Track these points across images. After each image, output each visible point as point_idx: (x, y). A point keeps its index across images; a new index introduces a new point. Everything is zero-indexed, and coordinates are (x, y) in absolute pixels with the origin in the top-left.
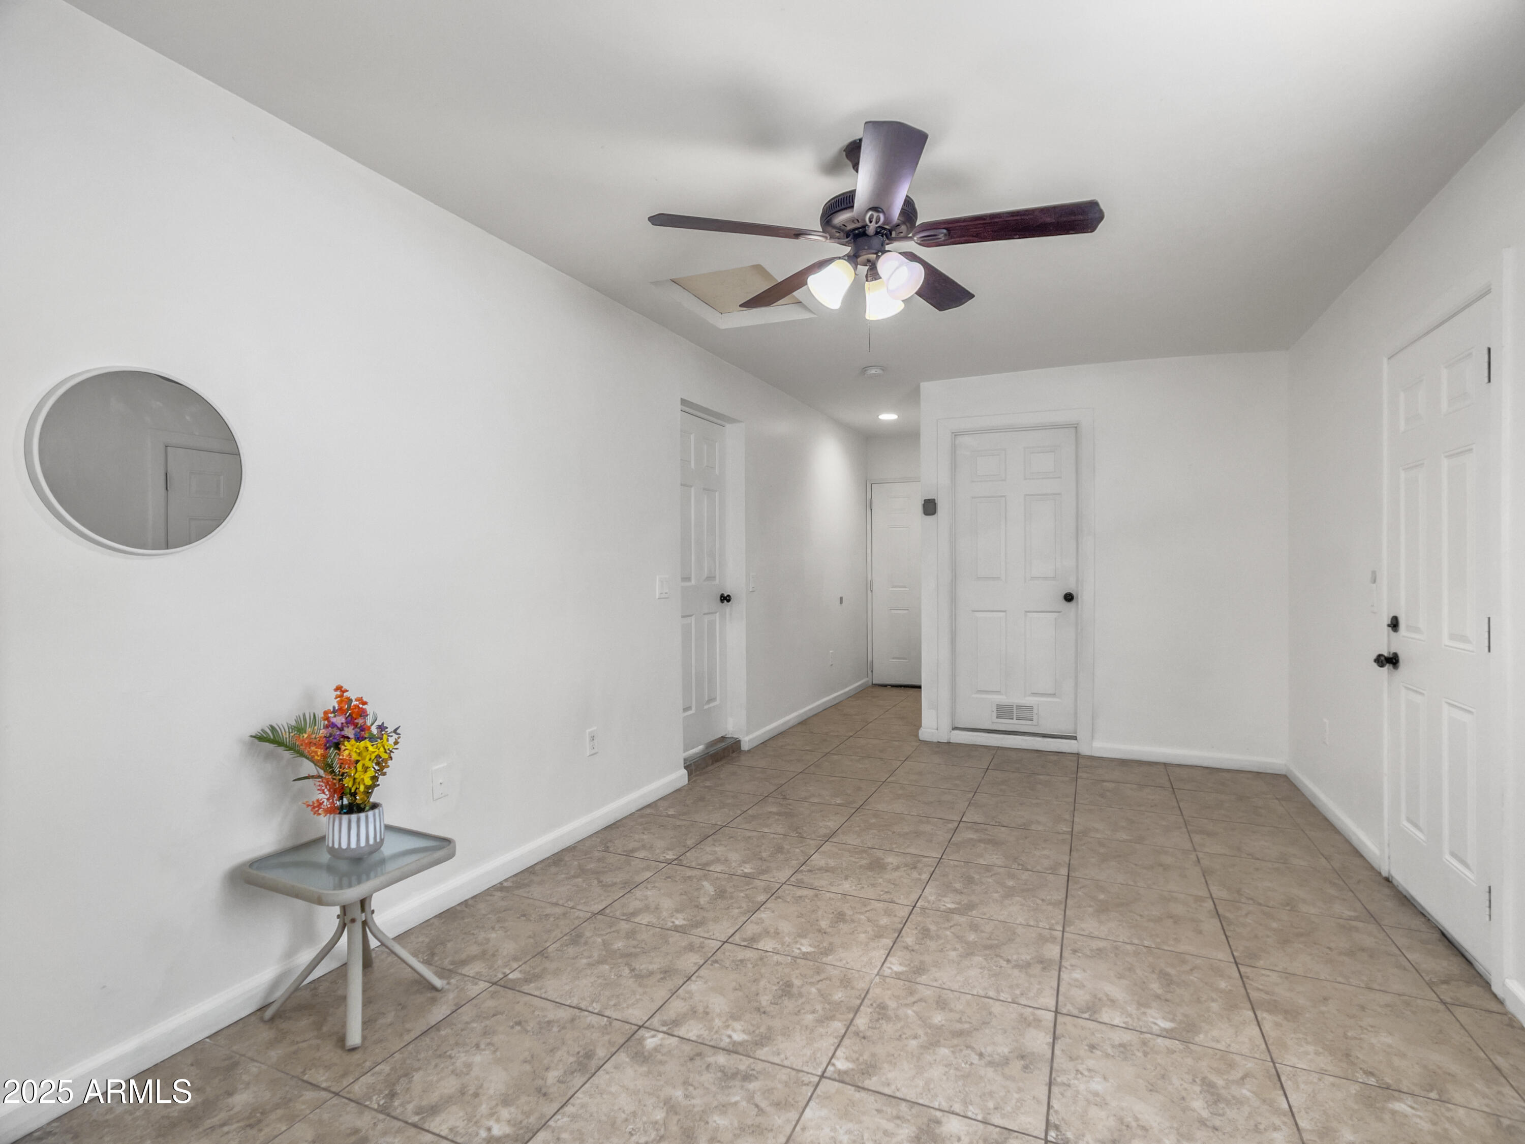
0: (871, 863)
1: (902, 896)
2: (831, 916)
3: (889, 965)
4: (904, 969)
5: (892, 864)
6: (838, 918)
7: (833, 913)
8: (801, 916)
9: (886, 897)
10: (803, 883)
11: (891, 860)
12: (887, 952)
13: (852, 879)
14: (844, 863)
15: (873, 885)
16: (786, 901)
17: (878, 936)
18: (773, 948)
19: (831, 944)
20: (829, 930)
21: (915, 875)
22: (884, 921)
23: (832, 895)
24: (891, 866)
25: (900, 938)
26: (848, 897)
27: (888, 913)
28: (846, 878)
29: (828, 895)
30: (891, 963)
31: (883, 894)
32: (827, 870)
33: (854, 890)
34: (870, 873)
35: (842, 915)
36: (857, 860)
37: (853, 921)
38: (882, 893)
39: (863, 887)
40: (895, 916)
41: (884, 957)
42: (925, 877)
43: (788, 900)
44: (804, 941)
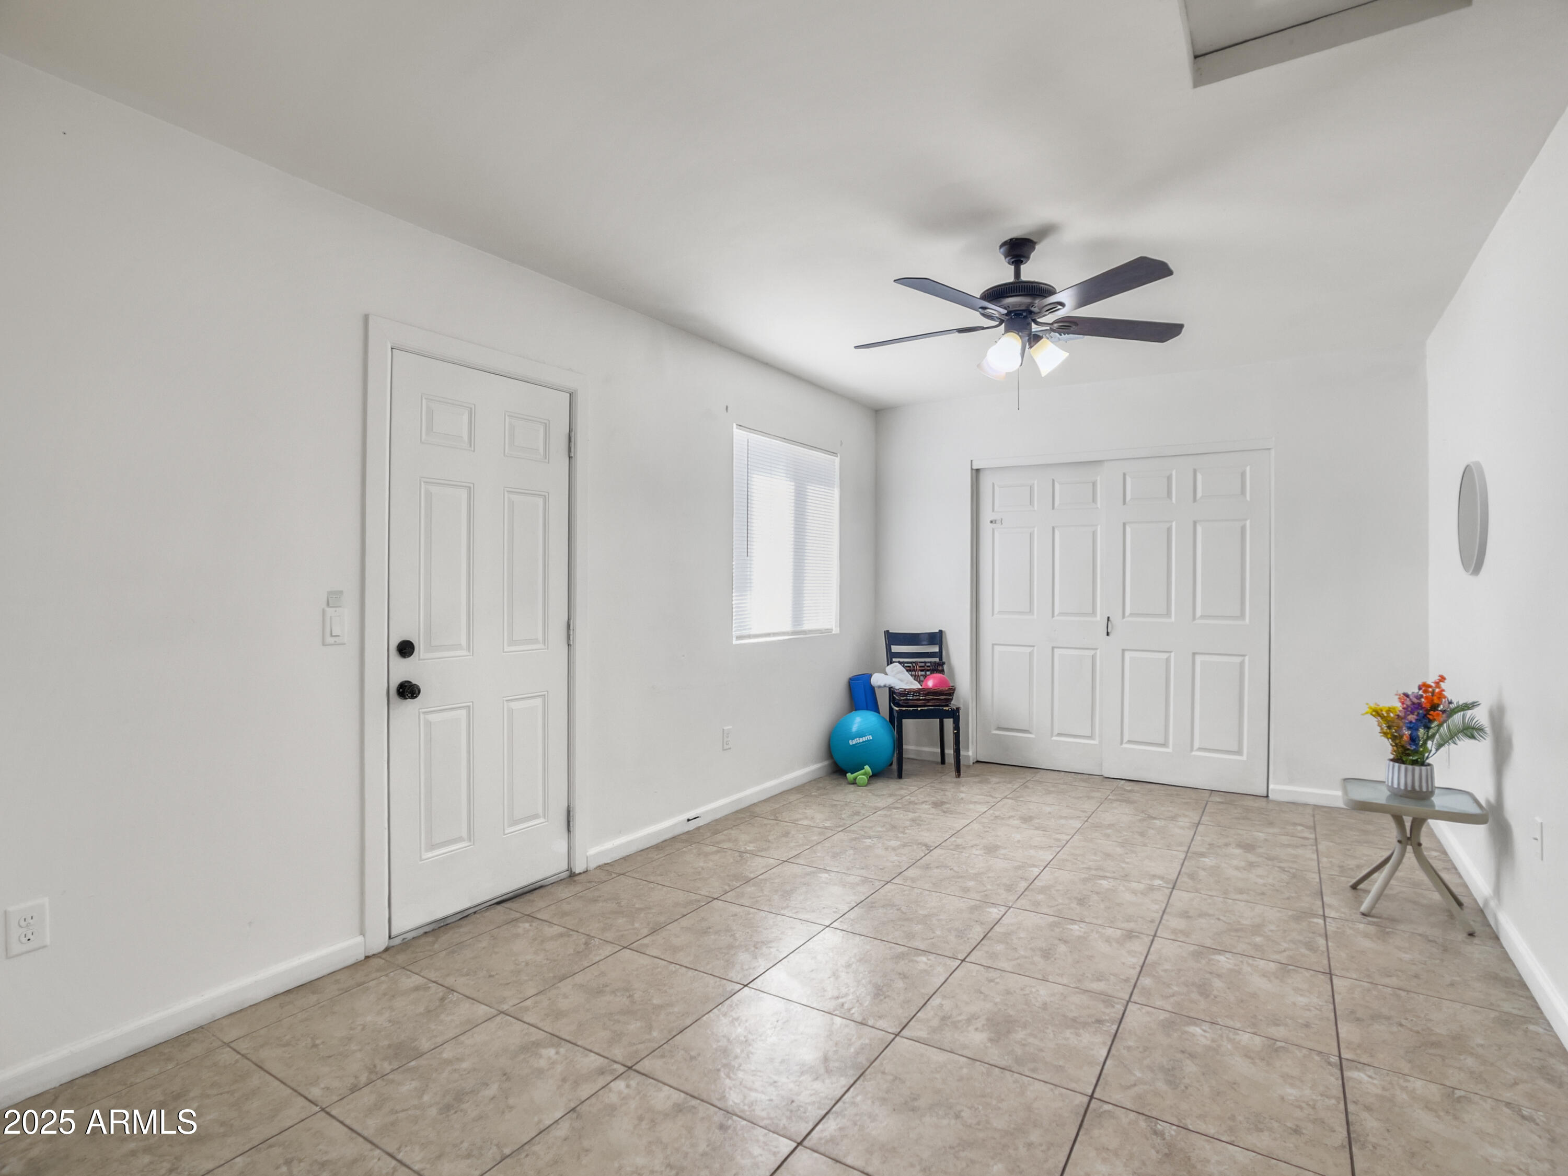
0: (1009, 1032)
1: (974, 974)
2: (1057, 956)
3: (1000, 913)
4: (988, 910)
5: (976, 1029)
6: (1049, 954)
7: (1055, 959)
8: (1090, 958)
9: (993, 974)
10: (1103, 1001)
11: (976, 1038)
12: (1001, 921)
13: (1037, 1004)
14: (1051, 1036)
15: (1008, 992)
16: (1114, 976)
17: (1008, 934)
18: (1105, 929)
19: (1052, 930)
20: (1056, 942)
21: (948, 1005)
22: (1000, 948)
23: (1060, 980)
24: (979, 1025)
25: (987, 931)
26: (1040, 977)
27: (993, 956)
28: (1045, 1007)
29: (1065, 981)
30: (998, 914)
31: (997, 978)
32: (1075, 1023)
33: (1033, 987)
34: (1012, 1013)
35: (1045, 957)
36: (1031, 1040)
37: (1032, 949)
38: (998, 980)
39: (1022, 989)
40: (987, 952)
41: (1003, 918)
42: (935, 1001)
43: (1112, 977)
44: (1077, 933)
